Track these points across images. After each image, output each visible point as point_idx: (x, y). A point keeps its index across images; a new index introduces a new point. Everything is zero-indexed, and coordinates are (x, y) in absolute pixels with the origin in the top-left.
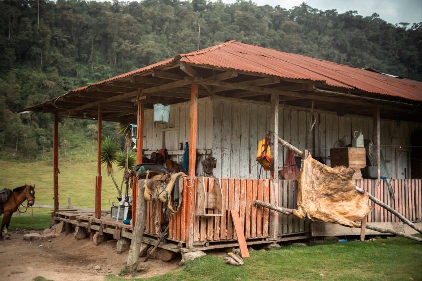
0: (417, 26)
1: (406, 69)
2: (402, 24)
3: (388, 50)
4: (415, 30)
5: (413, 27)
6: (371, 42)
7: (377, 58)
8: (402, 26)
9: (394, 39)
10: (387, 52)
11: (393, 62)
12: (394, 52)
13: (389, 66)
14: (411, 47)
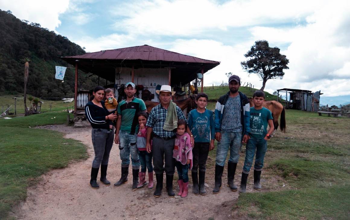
0: (33, 24)
1: (28, 45)
2: (25, 20)
3: (18, 32)
4: (32, 26)
5: (31, 24)
6: (7, 26)
7: (11, 35)
8: (25, 22)
9: (21, 27)
10: (17, 34)
11: (21, 39)
12: (21, 35)
13: (18, 41)
14: (31, 34)
